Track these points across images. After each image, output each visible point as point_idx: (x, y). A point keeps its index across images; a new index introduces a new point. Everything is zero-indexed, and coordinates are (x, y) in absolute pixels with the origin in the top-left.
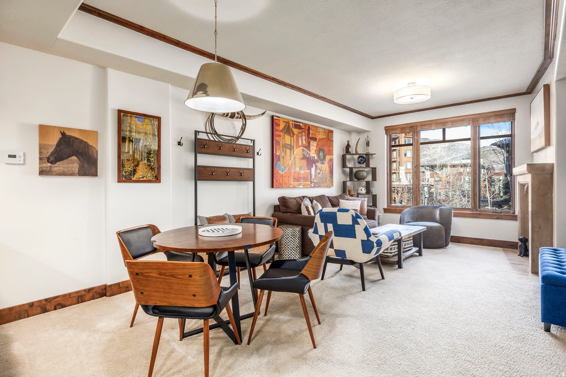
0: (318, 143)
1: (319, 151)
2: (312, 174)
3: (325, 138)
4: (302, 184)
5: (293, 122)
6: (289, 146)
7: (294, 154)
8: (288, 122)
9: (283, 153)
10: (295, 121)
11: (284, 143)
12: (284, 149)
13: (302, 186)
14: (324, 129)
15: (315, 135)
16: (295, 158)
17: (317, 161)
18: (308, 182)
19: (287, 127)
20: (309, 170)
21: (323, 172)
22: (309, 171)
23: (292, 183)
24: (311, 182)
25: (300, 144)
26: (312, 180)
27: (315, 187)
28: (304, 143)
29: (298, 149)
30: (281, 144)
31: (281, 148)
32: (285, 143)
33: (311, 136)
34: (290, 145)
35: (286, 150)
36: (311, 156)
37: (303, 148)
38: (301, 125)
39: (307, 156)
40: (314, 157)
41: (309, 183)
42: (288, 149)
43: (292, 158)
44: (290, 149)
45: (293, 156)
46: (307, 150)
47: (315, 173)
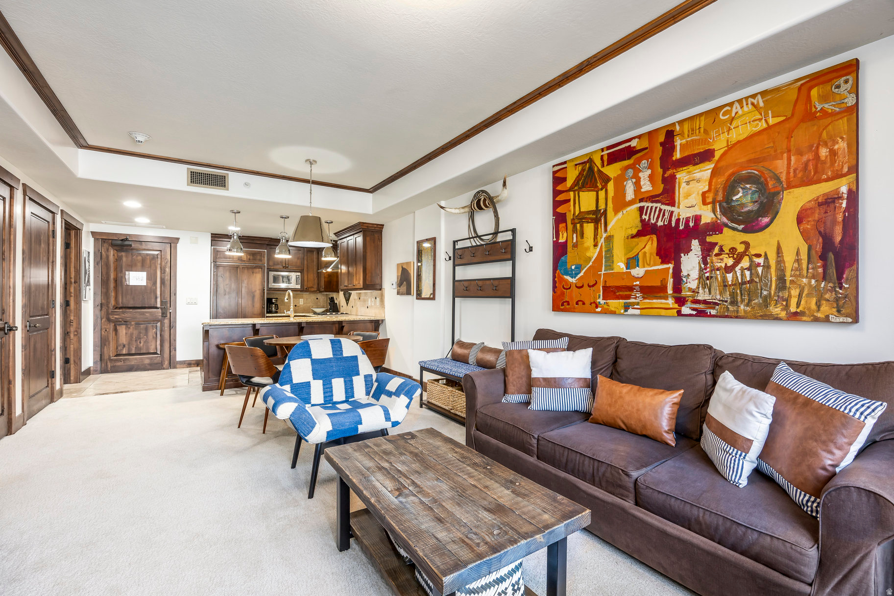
0: (722, 164)
1: (730, 189)
2: (684, 273)
3: (769, 127)
4: (638, 304)
5: (606, 152)
6: (591, 216)
7: (606, 230)
8: (591, 161)
9: (575, 235)
10: (609, 148)
11: (577, 213)
12: (578, 225)
13: (638, 312)
14: (763, 93)
15: (705, 142)
16: (609, 239)
17: (716, 228)
18: (666, 298)
19: (585, 173)
20: (668, 263)
21: (761, 260)
22: (671, 266)
23: (601, 301)
24: (681, 301)
25: (630, 194)
26: (685, 293)
27: (701, 314)
28: (646, 186)
29: (620, 215)
30: (569, 217)
31: (570, 226)
32: (580, 212)
33: (678, 155)
34: (597, 211)
35: (582, 227)
36: (678, 220)
37: (642, 204)
38: (634, 143)
39: (660, 223)
40: (697, 218)
41: (671, 302)
42: (588, 222)
43: (601, 241)
44: (596, 221)
45: (604, 235)
46: (659, 205)
47: (701, 270)
